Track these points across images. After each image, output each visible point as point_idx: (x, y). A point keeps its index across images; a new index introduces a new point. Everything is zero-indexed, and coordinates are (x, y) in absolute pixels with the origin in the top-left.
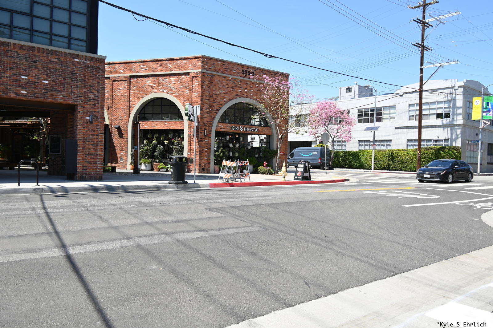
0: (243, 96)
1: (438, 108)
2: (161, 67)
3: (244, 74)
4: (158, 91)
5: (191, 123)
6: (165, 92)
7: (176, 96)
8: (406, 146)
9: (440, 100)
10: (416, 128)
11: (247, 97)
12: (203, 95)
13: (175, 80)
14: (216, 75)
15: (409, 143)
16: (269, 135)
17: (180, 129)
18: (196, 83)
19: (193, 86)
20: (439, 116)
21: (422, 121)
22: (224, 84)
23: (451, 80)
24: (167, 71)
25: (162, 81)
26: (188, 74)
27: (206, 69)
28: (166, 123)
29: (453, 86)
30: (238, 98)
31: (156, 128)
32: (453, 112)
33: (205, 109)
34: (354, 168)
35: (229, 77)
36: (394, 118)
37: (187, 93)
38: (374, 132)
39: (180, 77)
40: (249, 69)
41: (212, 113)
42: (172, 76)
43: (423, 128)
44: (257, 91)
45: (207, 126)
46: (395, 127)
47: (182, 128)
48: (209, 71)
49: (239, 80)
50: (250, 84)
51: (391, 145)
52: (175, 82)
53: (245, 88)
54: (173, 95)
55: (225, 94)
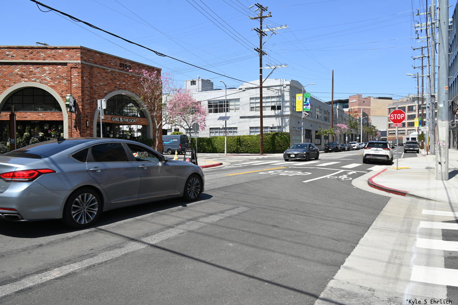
0: (121, 88)
1: (272, 102)
2: (32, 55)
3: (122, 67)
4: (30, 80)
5: (71, 114)
6: (37, 82)
7: (52, 87)
8: (249, 132)
9: (273, 95)
10: (259, 118)
11: (125, 89)
12: (84, 87)
13: (50, 70)
14: (95, 66)
15: (251, 130)
16: (146, 126)
17: (58, 120)
18: (74, 74)
19: (72, 77)
20: (273, 108)
21: (263, 111)
22: (103, 76)
23: (280, 79)
24: (40, 59)
25: (33, 70)
26: (65, 64)
27: (85, 60)
28: (40, 114)
29: (282, 84)
30: (116, 90)
31: (29, 119)
32: (283, 104)
33: (86, 100)
34: (208, 153)
35: (108, 70)
36: (239, 109)
37: (65, 84)
38: (226, 121)
39: (56, 66)
40: (126, 62)
41: (93, 104)
42: (46, 65)
43: (264, 117)
44: (134, 83)
45: (89, 117)
46: (240, 117)
47: (60, 119)
48: (88, 62)
49: (117, 73)
50: (128, 77)
51: (237, 132)
52: (50, 72)
53: (123, 81)
54: (48, 85)
55: (104, 85)
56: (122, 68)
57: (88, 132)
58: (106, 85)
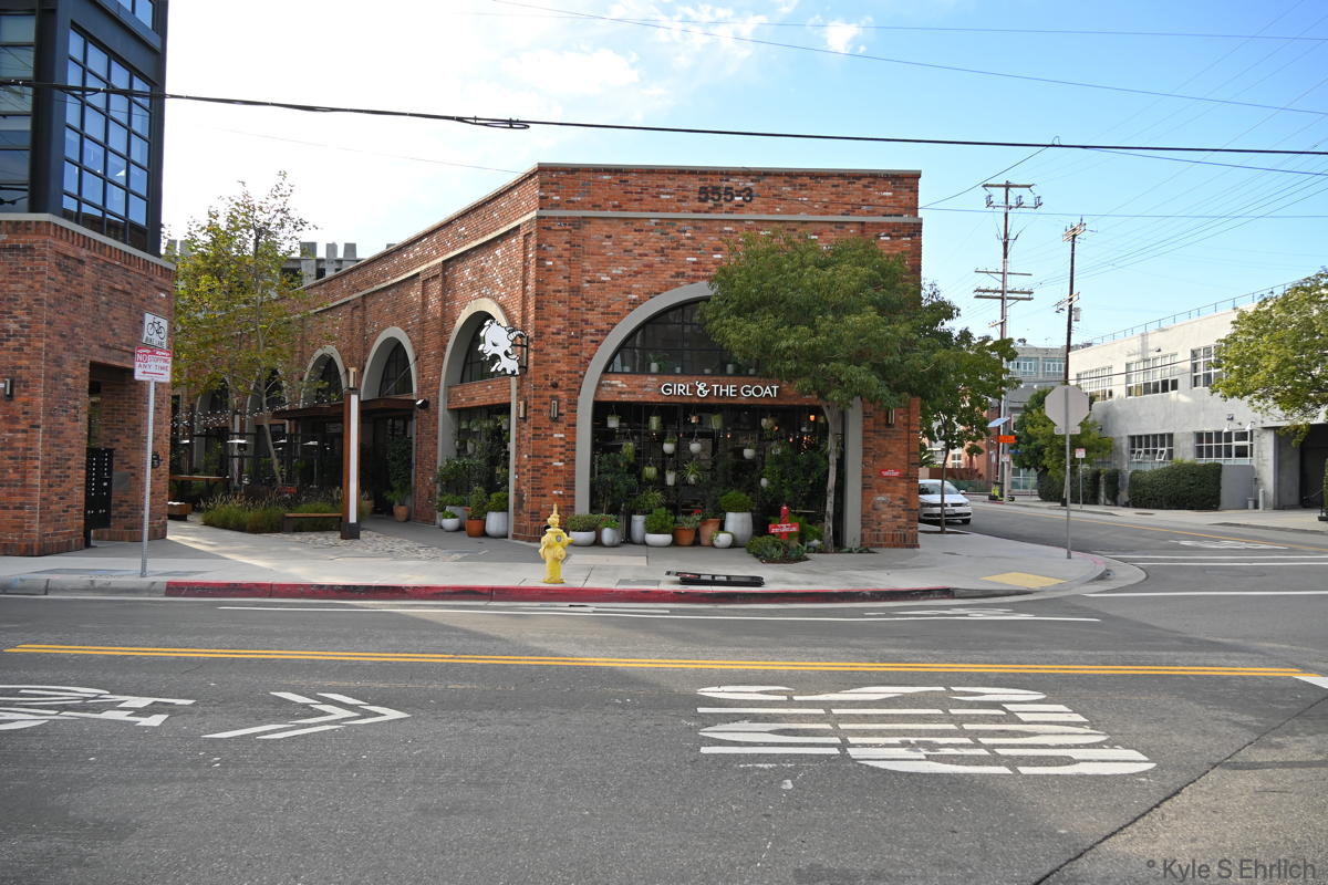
2: (484, 224)
4: (480, 294)
6: (488, 296)
12: (548, 291)
13: (503, 255)
14: (594, 218)
18: (529, 256)
22: (625, 244)
24: (492, 230)
25: (485, 263)
26: (518, 230)
27: (555, 206)
30: (679, 286)
33: (553, 334)
35: (647, 220)
39: (510, 241)
40: (727, 180)
41: (579, 344)
42: (498, 244)
45: (562, 387)
48: (566, 209)
49: (688, 224)
50: (737, 232)
52: (502, 262)
53: (714, 249)
54: (499, 300)
55: (629, 276)
56: (710, 203)
57: (556, 435)
58: (637, 273)
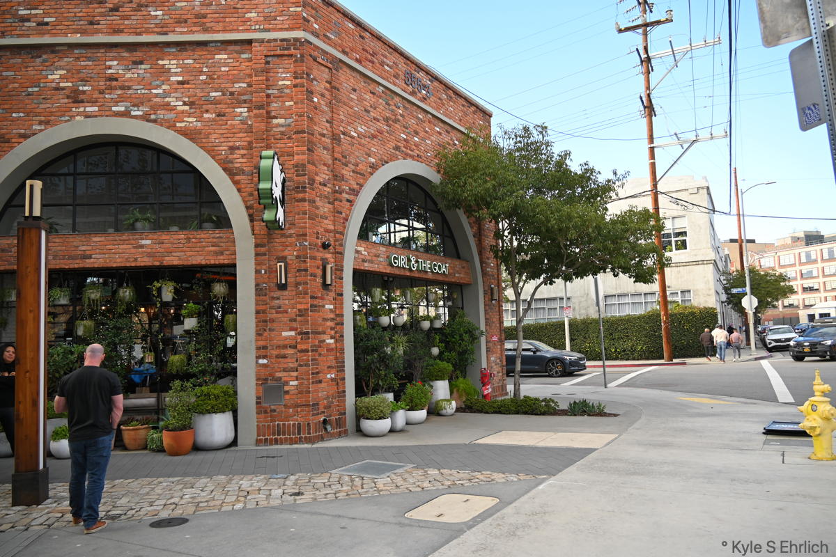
0: (411, 155)
2: (115, 18)
3: (411, 86)
4: (105, 112)
5: (268, 238)
7: (192, 134)
11: (419, 158)
13: (184, 69)
14: (344, 62)
17: (212, 262)
18: (280, 83)
19: (270, 92)
22: (365, 102)
24: (146, 31)
25: (120, 72)
26: (245, 45)
27: (316, 35)
28: (144, 242)
29: (687, 187)
30: (397, 159)
39: (209, 55)
40: (418, 72)
42: (170, 53)
44: (439, 144)
45: (331, 248)
47: (223, 260)
48: (325, 44)
50: (424, 122)
52: (186, 78)
53: (415, 132)
54: (175, 126)
55: (369, 137)
56: (410, 89)
57: (327, 307)
